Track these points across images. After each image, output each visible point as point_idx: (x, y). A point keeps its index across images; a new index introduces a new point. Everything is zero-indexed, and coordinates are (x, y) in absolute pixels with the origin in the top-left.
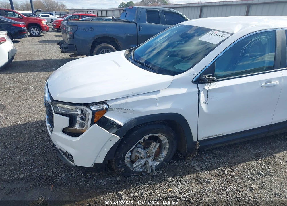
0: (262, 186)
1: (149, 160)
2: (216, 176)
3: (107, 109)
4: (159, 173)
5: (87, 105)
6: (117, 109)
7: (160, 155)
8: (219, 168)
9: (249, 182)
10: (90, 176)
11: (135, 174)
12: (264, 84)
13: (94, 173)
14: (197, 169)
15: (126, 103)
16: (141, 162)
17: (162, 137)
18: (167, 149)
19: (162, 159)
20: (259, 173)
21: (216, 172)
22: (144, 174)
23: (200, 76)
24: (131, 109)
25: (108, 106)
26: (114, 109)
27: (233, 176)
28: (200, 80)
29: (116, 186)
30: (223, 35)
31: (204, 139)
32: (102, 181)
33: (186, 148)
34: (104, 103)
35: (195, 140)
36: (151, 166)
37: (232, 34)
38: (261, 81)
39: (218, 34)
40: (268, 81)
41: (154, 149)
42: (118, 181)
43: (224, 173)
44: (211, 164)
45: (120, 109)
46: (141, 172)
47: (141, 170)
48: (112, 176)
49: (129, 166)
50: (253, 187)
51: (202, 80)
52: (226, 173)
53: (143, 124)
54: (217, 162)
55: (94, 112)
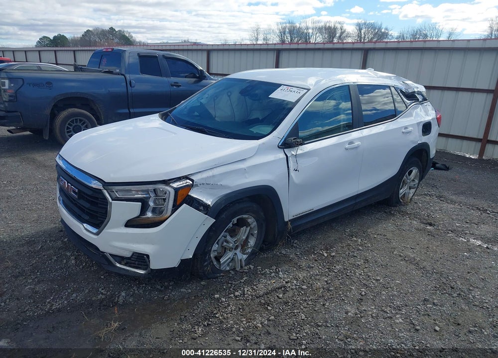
0: (367, 261)
1: (238, 251)
2: (316, 260)
3: (192, 186)
4: (250, 268)
5: (166, 182)
6: (203, 184)
7: (248, 245)
8: (315, 252)
9: (352, 260)
10: (162, 287)
11: (222, 274)
12: (347, 146)
13: (166, 284)
14: (291, 256)
15: (213, 176)
16: (230, 255)
17: (251, 220)
18: (255, 236)
19: (250, 250)
20: (359, 250)
21: (313, 256)
22: (232, 272)
23: (285, 139)
24: (218, 184)
25: (192, 181)
26: (200, 184)
27: (333, 256)
28: (286, 145)
29: (205, 291)
30: (299, 91)
31: (295, 217)
32: (182, 290)
33: (277, 231)
34: (186, 177)
35: (286, 219)
36: (241, 260)
37: (309, 90)
38: (344, 143)
39: (291, 90)
40: (351, 143)
41: (244, 235)
42: (204, 286)
43: (323, 255)
44: (304, 249)
45: (207, 184)
46: (229, 271)
47: (228, 268)
48: (193, 282)
49: (215, 263)
50: (359, 263)
51: (287, 144)
52: (326, 255)
53: (231, 203)
54: (309, 246)
55: (177, 190)
